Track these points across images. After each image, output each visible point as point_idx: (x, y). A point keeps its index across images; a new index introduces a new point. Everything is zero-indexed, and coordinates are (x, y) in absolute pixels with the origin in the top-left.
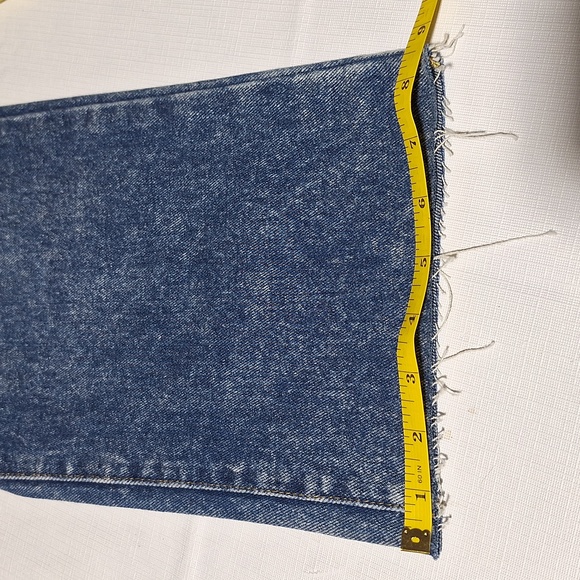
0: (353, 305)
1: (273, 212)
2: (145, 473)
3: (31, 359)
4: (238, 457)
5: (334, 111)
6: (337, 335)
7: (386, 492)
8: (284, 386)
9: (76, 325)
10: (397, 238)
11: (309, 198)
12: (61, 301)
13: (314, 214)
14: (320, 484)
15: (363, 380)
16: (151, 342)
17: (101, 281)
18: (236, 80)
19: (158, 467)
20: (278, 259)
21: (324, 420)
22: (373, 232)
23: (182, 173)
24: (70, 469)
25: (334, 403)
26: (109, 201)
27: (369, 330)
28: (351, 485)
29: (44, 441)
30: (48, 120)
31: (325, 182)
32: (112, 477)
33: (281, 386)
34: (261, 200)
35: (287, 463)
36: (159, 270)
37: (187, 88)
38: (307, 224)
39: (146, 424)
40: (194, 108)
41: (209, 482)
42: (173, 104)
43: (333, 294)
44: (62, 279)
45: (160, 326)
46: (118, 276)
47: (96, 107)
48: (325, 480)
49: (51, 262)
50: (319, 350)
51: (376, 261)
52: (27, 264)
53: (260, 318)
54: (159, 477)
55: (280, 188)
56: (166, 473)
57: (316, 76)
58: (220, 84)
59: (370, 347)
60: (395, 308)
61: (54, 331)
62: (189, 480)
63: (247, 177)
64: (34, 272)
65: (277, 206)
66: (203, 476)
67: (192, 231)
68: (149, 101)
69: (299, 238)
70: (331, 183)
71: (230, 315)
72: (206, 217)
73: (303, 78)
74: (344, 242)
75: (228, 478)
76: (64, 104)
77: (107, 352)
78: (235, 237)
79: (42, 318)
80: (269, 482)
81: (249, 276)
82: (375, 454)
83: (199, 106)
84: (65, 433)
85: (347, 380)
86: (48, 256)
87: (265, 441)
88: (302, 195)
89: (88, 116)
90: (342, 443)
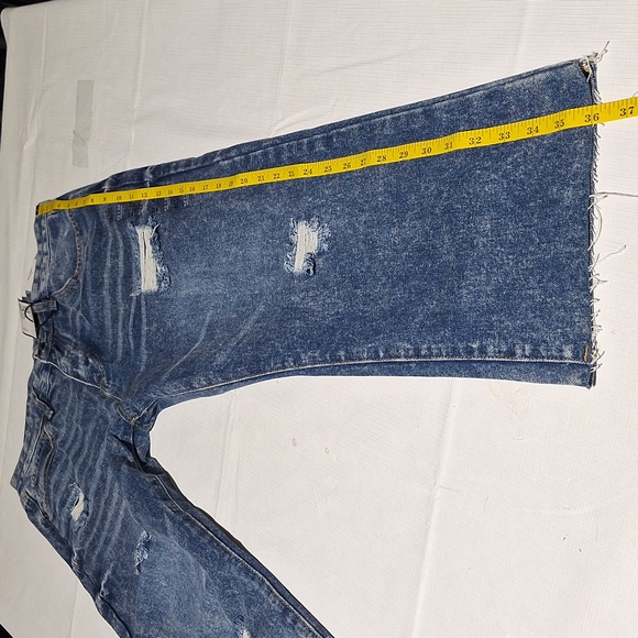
0: (542, 233)
1: (493, 176)
2: (423, 353)
3: (356, 288)
4: (475, 337)
5: (530, 105)
6: (533, 253)
7: (561, 351)
8: (501, 289)
9: (381, 262)
10: (568, 186)
11: (516, 166)
12: (372, 246)
13: (520, 175)
14: (524, 350)
15: (549, 281)
16: (425, 269)
17: (394, 231)
18: (472, 91)
19: (429, 349)
20: (497, 206)
21: (527, 310)
22: (554, 183)
24: (382, 354)
25: (532, 297)
26: (398, 178)
27: (552, 248)
28: (541, 349)
29: (366, 339)
30: (361, 128)
31: (526, 153)
32: (406, 357)
33: (499, 290)
34: (486, 169)
35: (505, 339)
36: (428, 220)
37: (443, 99)
38: (514, 181)
39: (422, 322)
40: (447, 112)
41: (460, 355)
42: (433, 111)
43: (530, 227)
44: (373, 232)
45: (430, 257)
46: (404, 227)
47: (388, 117)
48: (527, 347)
49: (365, 222)
50: (522, 264)
51: (555, 202)
52: (351, 225)
53: (484, 246)
54: (431, 355)
55: (497, 159)
56: (435, 352)
57: (518, 83)
58: (462, 94)
59: (552, 259)
60: (567, 231)
61: (369, 267)
62: (448, 355)
63: (478, 155)
64: (355, 230)
65: (496, 171)
66: (455, 352)
67: (441, 192)
68: (420, 110)
69: (510, 192)
70: (530, 153)
71: (465, 246)
72: (451, 182)
73: (510, 85)
74: (537, 192)
75: (470, 352)
76: (371, 117)
77: (400, 278)
78: (469, 193)
79: (361, 260)
80: (495, 352)
81: (478, 218)
82: (557, 327)
83: (449, 110)
84: (377, 332)
85: (539, 282)
86: (363, 219)
87: (491, 327)
88: (512, 163)
89: (383, 124)
90: (538, 322)
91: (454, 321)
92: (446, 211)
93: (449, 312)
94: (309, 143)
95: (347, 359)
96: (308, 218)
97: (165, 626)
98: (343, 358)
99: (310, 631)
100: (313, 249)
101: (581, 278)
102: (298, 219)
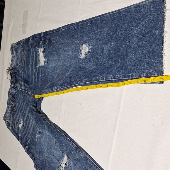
0: (150, 43)
1: (137, 28)
2: (116, 78)
3: (98, 61)
4: (130, 72)
5: (147, 9)
6: (147, 49)
7: (154, 74)
9: (105, 54)
10: (157, 30)
11: (143, 25)
12: (103, 50)
13: (144, 28)
14: (144, 75)
15: (151, 56)
16: (117, 55)
17: (109, 45)
18: (131, 6)
19: (118, 76)
20: (137, 37)
21: (145, 64)
22: (153, 29)
23: (121, 24)
24: (105, 79)
25: (146, 61)
26: (110, 31)
27: (152, 47)
28: (149, 74)
29: (101, 75)
30: (100, 18)
31: (146, 22)
33: (137, 59)
34: (135, 26)
35: (139, 72)
36: (119, 42)
37: (123, 8)
38: (142, 30)
39: (116, 69)
40: (124, 12)
41: (126, 78)
42: (120, 12)
43: (146, 42)
44: (103, 46)
45: (119, 52)
46: (112, 44)
47: (108, 14)
48: (145, 74)
50: (144, 52)
51: (154, 34)
52: (97, 45)
53: (134, 47)
54: (118, 78)
55: (138, 24)
56: (119, 77)
57: (144, 3)
58: (129, 7)
59: (152, 50)
60: (156, 42)
61: (102, 56)
62: (123, 78)
63: (132, 23)
64: (98, 46)
65: (137, 27)
66: (125, 77)
67: (122, 34)
68: (117, 12)
69: (141, 32)
70: (147, 22)
71: (128, 48)
72: (125, 31)
73: (142, 4)
74: (149, 32)
75: (129, 76)
76: (103, 15)
77: (110, 58)
78: (130, 33)
79: (100, 54)
80: (136, 76)
81: (132, 40)
82: (153, 68)
83: (125, 11)
84: (104, 73)
85: (149, 56)
86: (100, 42)
87: (135, 69)
88: (142, 25)
89: (107, 17)
90: (148, 67)
91: (125, 68)
92: (124, 39)
93: (123, 66)
94: (86, 23)
95: (95, 81)
96: (85, 43)
97: (44, 155)
98: (94, 80)
99: (83, 154)
100: (87, 52)
101: (160, 55)
102: (83, 44)
